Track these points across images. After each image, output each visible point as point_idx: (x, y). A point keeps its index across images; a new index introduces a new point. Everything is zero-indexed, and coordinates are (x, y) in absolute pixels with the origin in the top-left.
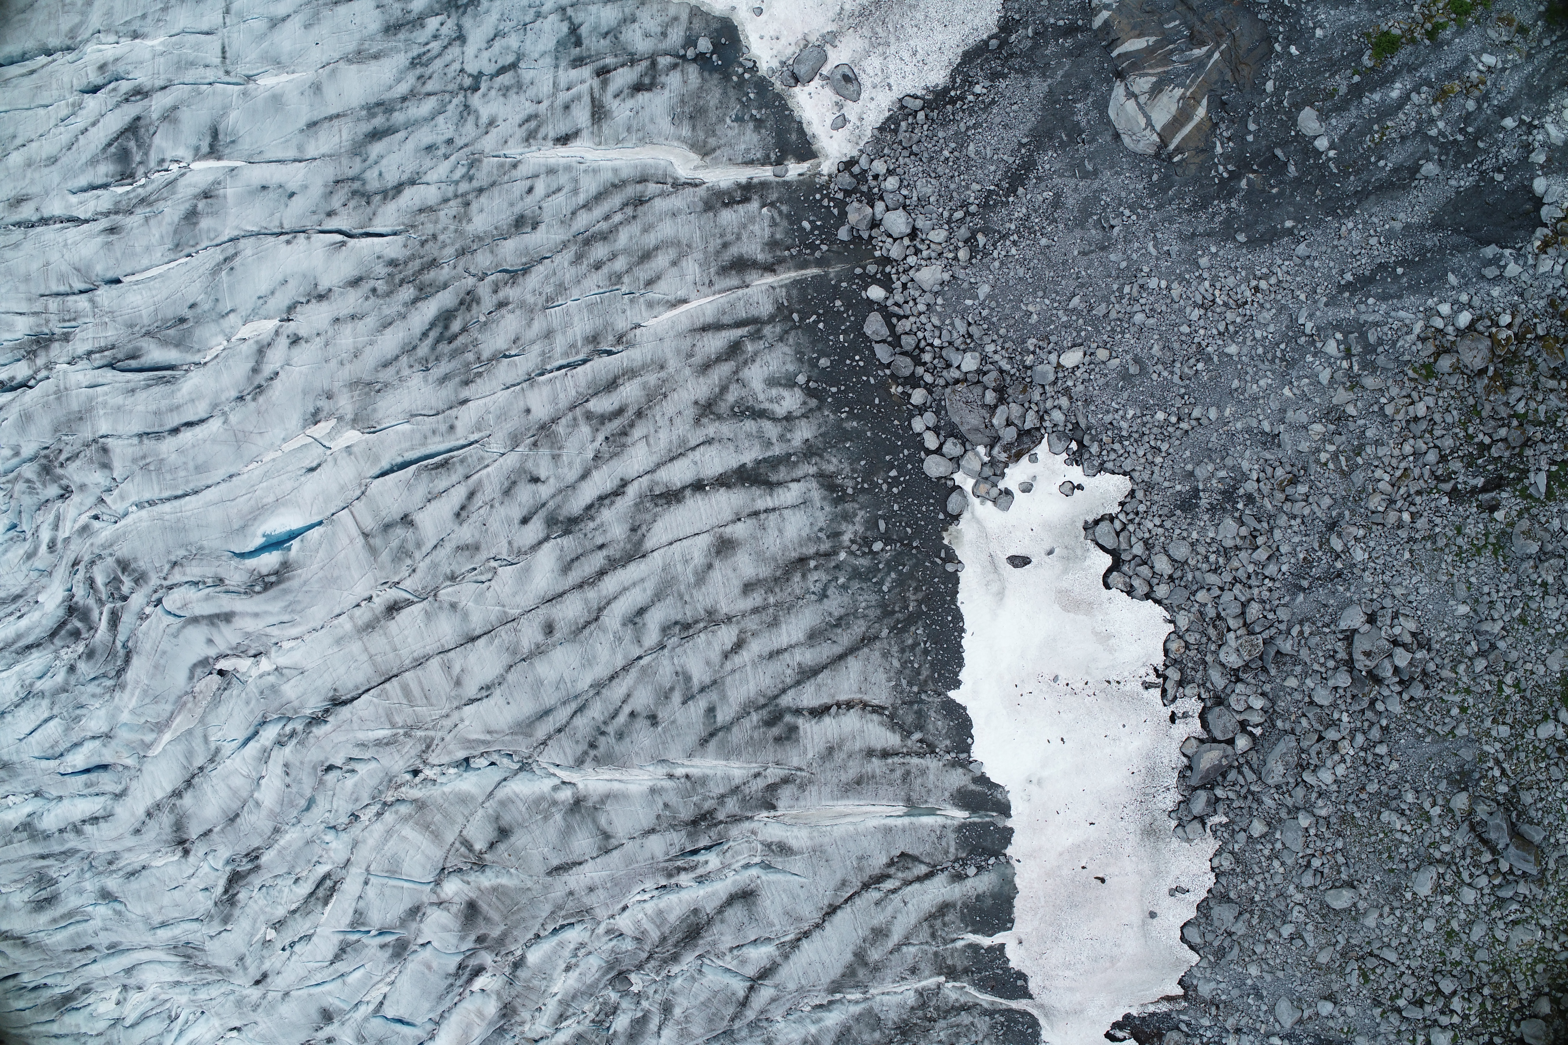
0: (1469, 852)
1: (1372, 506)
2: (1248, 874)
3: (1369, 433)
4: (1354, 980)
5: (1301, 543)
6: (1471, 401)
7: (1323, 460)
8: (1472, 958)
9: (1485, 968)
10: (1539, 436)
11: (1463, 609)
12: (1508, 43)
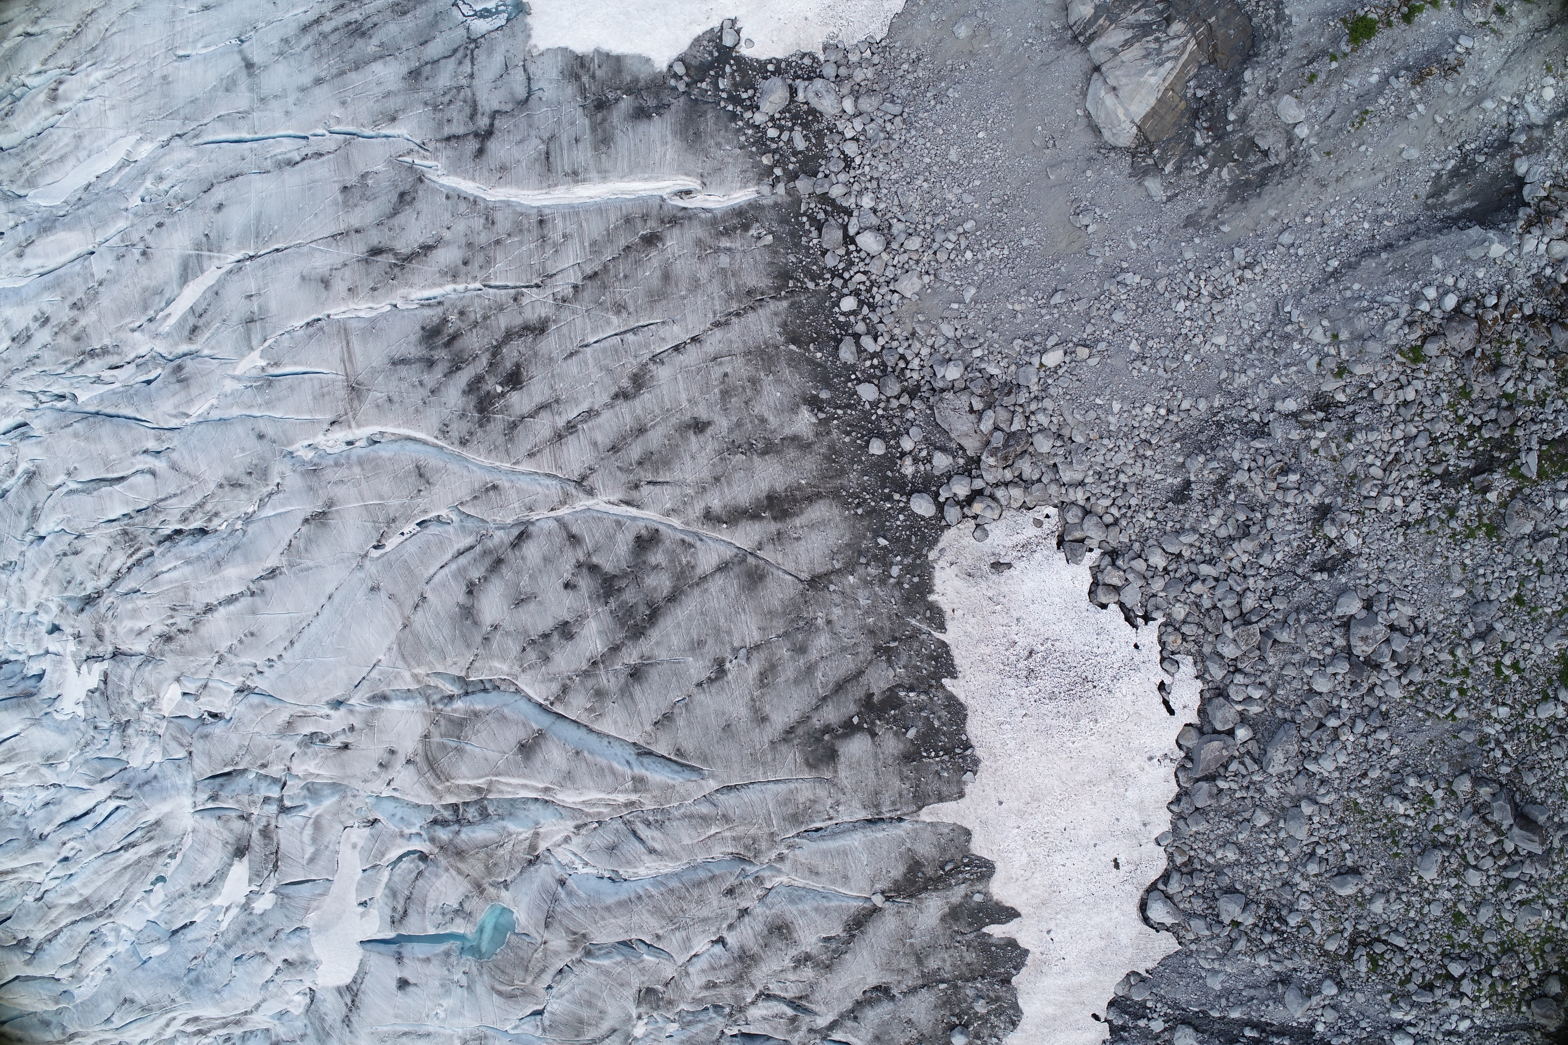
0: (1473, 835)
1: (1365, 493)
2: (1252, 866)
3: (1358, 420)
4: (1363, 967)
5: (1295, 532)
6: (1460, 383)
7: (1313, 447)
8: (1481, 941)
9: (1493, 950)
10: (1529, 416)
11: (1459, 592)
12: (1484, 24)
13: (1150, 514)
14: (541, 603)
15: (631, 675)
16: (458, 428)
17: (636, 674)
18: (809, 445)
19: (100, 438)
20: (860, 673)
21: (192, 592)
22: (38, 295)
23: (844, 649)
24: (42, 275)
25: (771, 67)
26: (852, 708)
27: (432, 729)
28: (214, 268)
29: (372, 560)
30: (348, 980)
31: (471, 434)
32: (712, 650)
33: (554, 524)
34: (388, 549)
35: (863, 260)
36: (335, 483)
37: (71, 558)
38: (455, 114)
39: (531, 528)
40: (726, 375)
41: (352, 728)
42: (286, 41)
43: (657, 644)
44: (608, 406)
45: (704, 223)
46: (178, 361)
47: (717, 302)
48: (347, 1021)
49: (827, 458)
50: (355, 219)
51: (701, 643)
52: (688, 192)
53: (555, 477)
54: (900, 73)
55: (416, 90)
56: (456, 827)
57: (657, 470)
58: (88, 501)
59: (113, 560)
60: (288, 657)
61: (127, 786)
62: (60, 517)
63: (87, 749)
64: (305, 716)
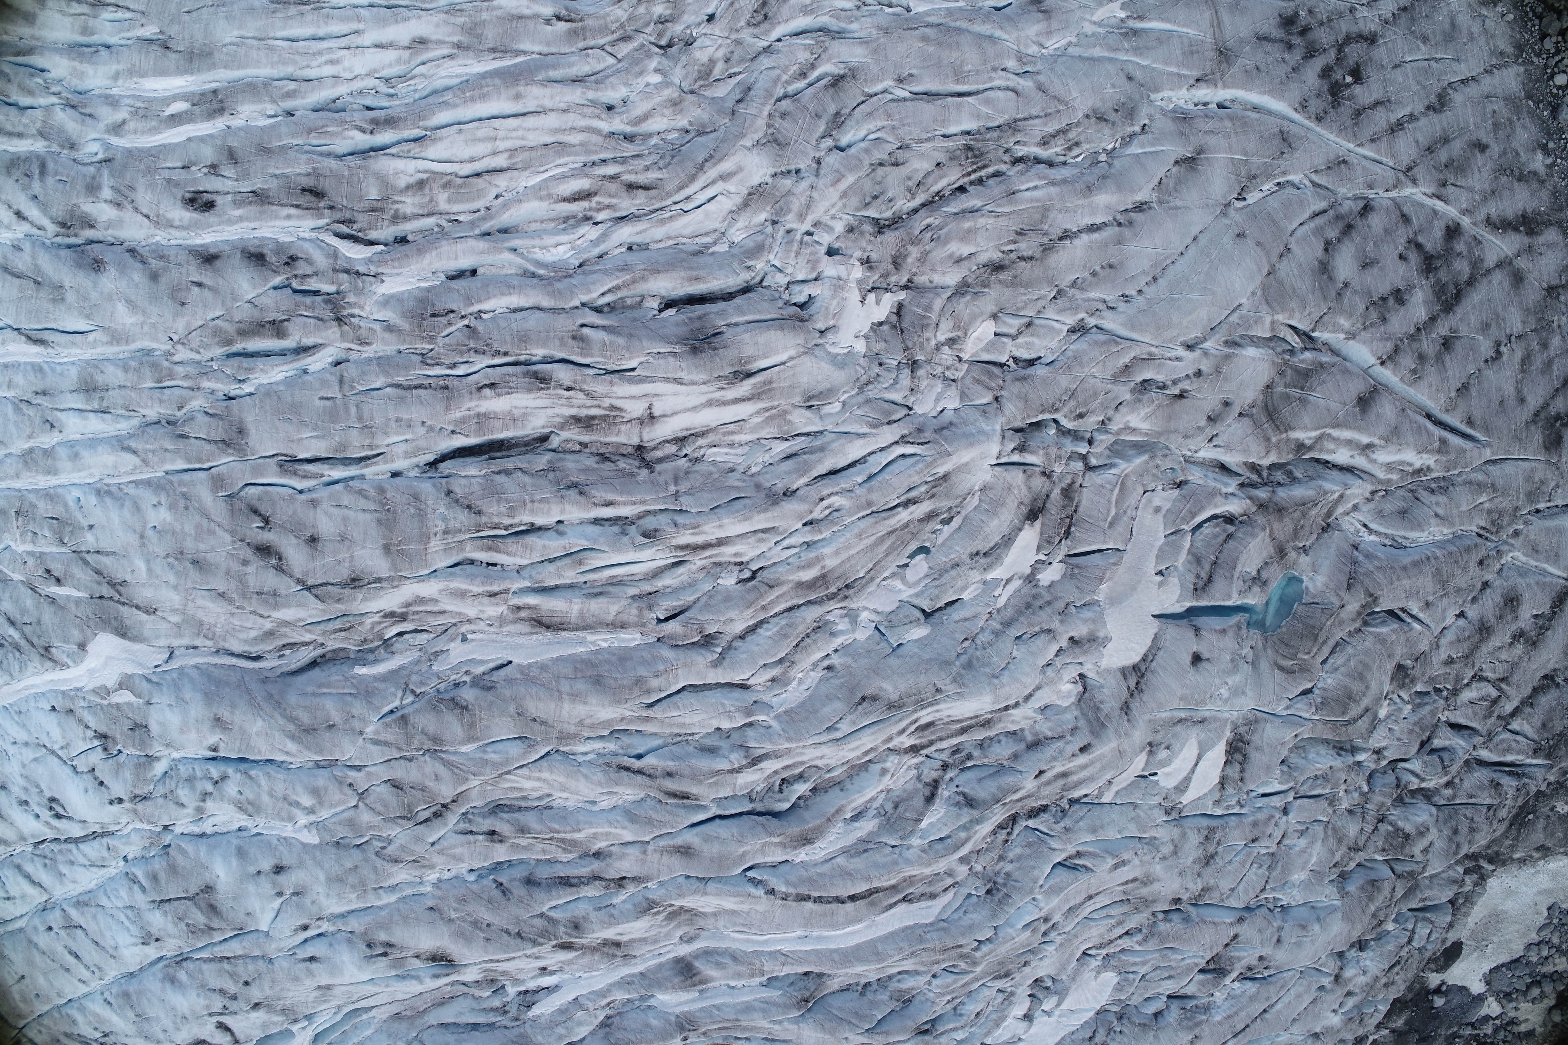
14: (1382, 269)
15: (1443, 345)
16: (1315, 106)
17: (1447, 344)
18: (1543, 181)
19: (957, 45)
21: (1052, 215)
27: (1277, 379)
29: (1236, 209)
30: (1137, 658)
31: (1325, 113)
32: (1494, 332)
33: (1390, 202)
34: (1250, 201)
36: (1206, 133)
37: (888, 169)
39: (1372, 203)
41: (1199, 373)
43: (1461, 320)
44: (1424, 114)
48: (1126, 708)
51: (1487, 325)
53: (1389, 164)
56: (1268, 488)
57: (1456, 176)
58: (927, 109)
59: (941, 177)
60: (1150, 291)
61: (920, 430)
62: (880, 124)
63: (870, 387)
64: (1151, 358)
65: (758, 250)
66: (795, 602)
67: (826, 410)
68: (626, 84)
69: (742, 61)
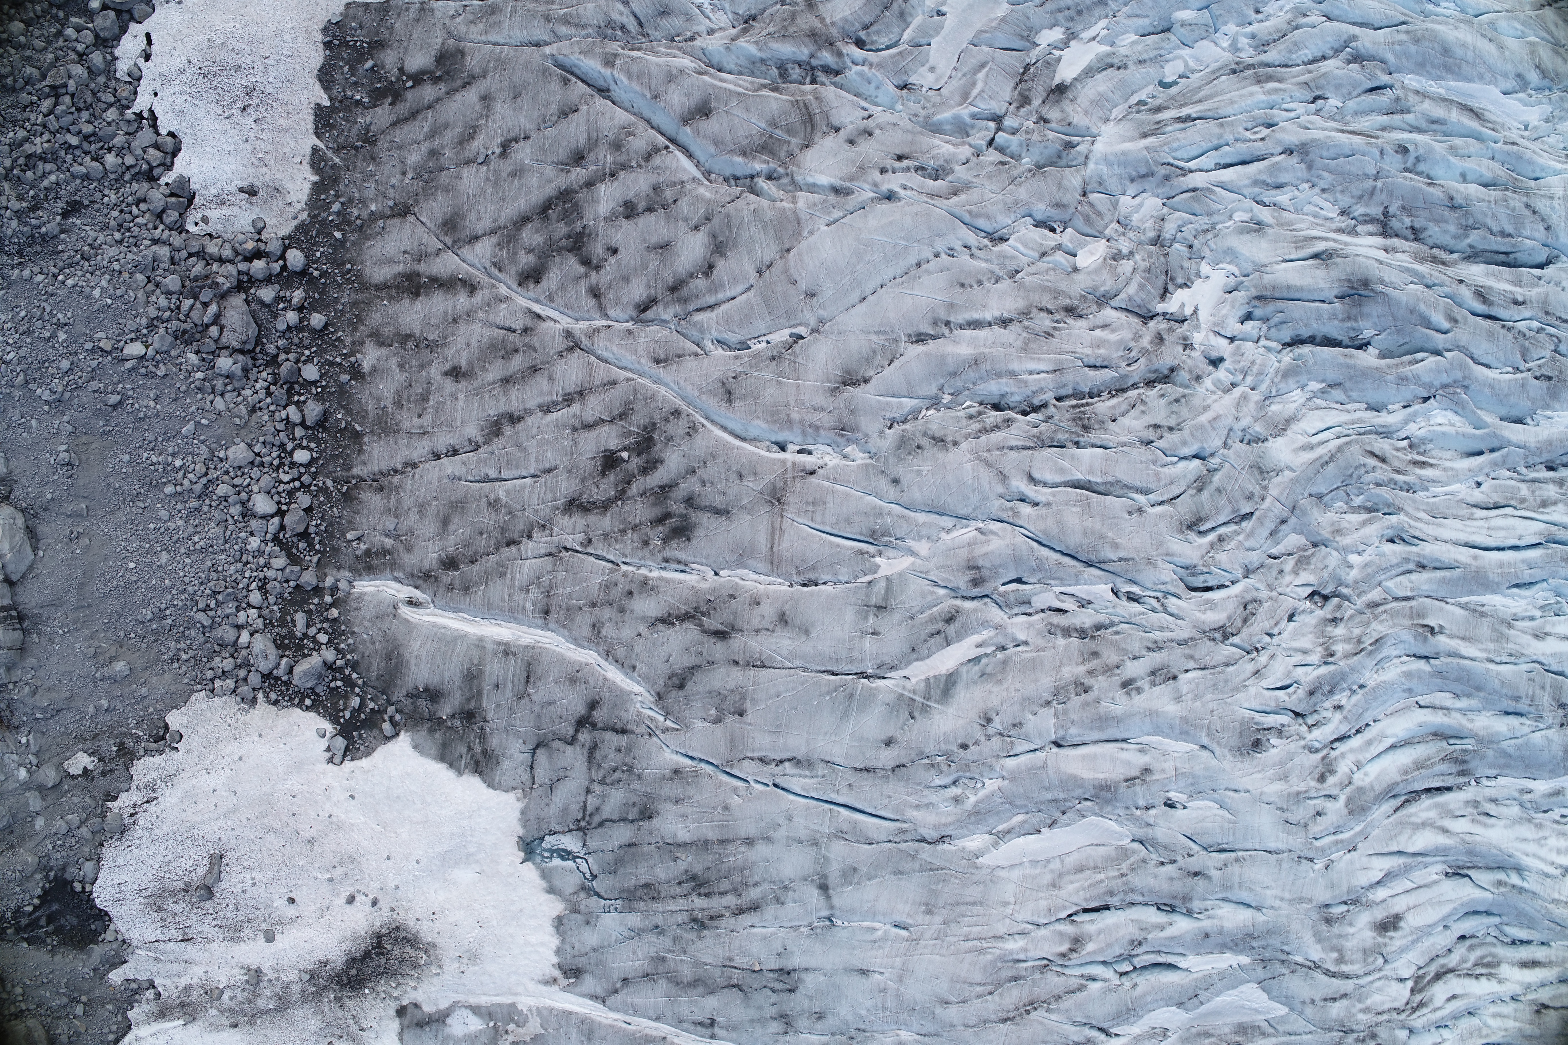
13: (106, 199)
14: (644, 240)
15: (583, 158)
16: (677, 428)
17: (578, 158)
18: (371, 335)
19: (1085, 533)
20: (394, 125)
21: (1018, 343)
22: (1130, 716)
23: (400, 147)
24: (1124, 740)
25: (308, 702)
26: (409, 95)
27: (797, 151)
28: (914, 680)
29: (806, 325)
31: (666, 419)
32: (506, 167)
33: (611, 312)
34: (787, 332)
35: (278, 493)
36: (823, 410)
37: (1164, 423)
38: (612, 756)
39: (634, 314)
40: (420, 416)
41: (883, 171)
42: (778, 901)
43: (550, 181)
44: (529, 412)
45: (402, 568)
46: (976, 592)
47: (409, 486)
49: (360, 320)
50: (735, 677)
51: (513, 174)
52: (411, 603)
53: (598, 358)
54: (191, 653)
55: (648, 795)
56: (814, 62)
57: (504, 340)
58: (1123, 472)
59: (1114, 407)
60: (928, 253)
61: (1167, 178)
62: (1165, 469)
63: (1205, 227)
64: (931, 195)
65: (1287, 374)
66: (1283, 70)
67: (1246, 217)
68: (1384, 555)
69: (1271, 567)
